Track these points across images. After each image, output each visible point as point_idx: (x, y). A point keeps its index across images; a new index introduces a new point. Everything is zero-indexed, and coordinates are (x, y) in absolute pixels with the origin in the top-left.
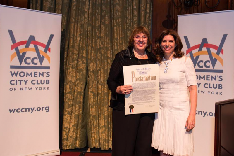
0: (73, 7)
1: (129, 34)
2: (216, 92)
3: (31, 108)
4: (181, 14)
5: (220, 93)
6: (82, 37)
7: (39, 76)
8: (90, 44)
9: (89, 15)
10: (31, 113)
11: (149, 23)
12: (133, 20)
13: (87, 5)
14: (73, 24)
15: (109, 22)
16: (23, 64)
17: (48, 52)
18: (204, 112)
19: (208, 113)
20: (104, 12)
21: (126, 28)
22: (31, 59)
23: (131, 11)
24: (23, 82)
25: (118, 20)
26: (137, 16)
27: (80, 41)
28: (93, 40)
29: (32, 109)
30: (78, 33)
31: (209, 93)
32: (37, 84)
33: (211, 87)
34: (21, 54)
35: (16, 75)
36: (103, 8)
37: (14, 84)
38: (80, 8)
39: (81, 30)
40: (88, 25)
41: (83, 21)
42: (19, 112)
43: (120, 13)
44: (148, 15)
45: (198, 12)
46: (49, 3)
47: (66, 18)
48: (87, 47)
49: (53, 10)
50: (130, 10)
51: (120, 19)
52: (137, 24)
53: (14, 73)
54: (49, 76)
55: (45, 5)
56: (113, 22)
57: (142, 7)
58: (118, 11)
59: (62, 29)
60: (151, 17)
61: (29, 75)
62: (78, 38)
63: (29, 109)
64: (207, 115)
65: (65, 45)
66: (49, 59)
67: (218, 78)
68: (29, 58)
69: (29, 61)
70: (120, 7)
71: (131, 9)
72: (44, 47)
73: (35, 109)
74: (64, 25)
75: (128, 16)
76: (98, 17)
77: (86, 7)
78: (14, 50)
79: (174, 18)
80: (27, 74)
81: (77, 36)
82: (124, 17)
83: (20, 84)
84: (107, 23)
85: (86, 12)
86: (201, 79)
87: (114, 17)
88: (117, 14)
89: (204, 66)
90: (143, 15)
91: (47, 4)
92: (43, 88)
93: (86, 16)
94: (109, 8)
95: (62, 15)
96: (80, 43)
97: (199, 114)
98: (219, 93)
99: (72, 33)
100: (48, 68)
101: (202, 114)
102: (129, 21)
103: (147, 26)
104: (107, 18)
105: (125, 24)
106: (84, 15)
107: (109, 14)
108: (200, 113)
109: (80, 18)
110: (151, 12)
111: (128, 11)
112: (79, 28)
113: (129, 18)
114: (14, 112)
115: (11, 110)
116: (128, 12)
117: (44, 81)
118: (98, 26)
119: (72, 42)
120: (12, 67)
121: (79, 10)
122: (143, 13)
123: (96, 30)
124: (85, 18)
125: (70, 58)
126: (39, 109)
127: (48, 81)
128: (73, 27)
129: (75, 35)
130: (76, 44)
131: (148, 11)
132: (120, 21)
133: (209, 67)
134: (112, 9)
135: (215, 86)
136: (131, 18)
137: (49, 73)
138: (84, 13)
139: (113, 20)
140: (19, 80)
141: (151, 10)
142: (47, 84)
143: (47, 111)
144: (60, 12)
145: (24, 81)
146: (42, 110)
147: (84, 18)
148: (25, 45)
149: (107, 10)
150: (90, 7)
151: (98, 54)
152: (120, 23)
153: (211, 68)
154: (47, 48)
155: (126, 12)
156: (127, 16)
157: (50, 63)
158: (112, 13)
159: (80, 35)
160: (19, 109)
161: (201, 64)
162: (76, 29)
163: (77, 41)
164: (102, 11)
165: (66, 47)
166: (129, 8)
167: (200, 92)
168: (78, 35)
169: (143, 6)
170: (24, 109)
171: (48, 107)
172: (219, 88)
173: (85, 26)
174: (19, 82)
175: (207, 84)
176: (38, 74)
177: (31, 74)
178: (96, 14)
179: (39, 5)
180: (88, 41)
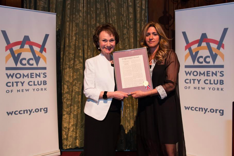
0: (68, 6)
1: (125, 32)
2: (217, 88)
3: (29, 110)
4: (178, 9)
5: (222, 89)
6: (77, 36)
7: (36, 77)
8: (86, 43)
9: (84, 13)
10: (30, 114)
11: (145, 20)
12: (129, 17)
13: (81, 4)
14: (68, 23)
15: (104, 20)
16: (19, 65)
17: (44, 52)
18: (204, 109)
19: (209, 110)
20: (99, 10)
21: (121, 26)
22: (27, 60)
23: (127, 8)
24: (20, 84)
25: (113, 18)
26: (132, 13)
27: (76, 40)
28: (89, 39)
29: (31, 110)
30: (74, 33)
31: (210, 89)
32: (34, 85)
33: (211, 83)
34: (16, 55)
35: (12, 77)
36: (98, 6)
37: (10, 86)
38: (74, 6)
39: (76, 29)
40: (83, 23)
41: (78, 20)
42: (18, 114)
43: (116, 10)
44: (143, 12)
45: (195, 6)
46: (42, 3)
47: (60, 17)
48: (83, 46)
49: (48, 9)
50: (125, 7)
51: (115, 17)
52: (133, 21)
53: (10, 75)
54: (46, 76)
55: (38, 4)
56: (108, 19)
57: (137, 3)
58: (114, 8)
59: (57, 29)
60: (146, 14)
61: (26, 77)
62: (73, 37)
63: (27, 110)
64: (208, 112)
65: (60, 45)
66: (45, 59)
67: (219, 74)
68: (25, 59)
69: (24, 62)
70: (115, 4)
71: (127, 6)
72: (39, 48)
73: (34, 110)
74: (59, 24)
75: (124, 13)
76: (93, 15)
77: (81, 6)
78: (8, 52)
79: (170, 13)
80: (24, 75)
81: (73, 36)
82: (119, 14)
83: (17, 86)
84: (103, 21)
85: (81, 10)
86: (201, 75)
87: (109, 14)
88: (113, 11)
89: (204, 62)
90: (138, 11)
91: (41, 4)
92: (40, 89)
93: (81, 14)
94: (104, 6)
95: (56, 13)
96: (76, 42)
97: (199, 111)
98: (220, 89)
99: (68, 33)
100: (45, 68)
101: (202, 111)
102: (125, 18)
103: (143, 22)
104: (102, 16)
105: (121, 22)
106: (79, 14)
107: (104, 12)
108: (201, 109)
109: (75, 16)
110: (147, 9)
111: (124, 7)
112: (75, 28)
113: (125, 15)
114: (12, 114)
115: (9, 113)
116: (123, 9)
117: (41, 81)
118: (94, 24)
119: (67, 42)
120: (7, 69)
121: (73, 9)
122: (138, 9)
123: (92, 29)
124: (80, 17)
125: (67, 58)
126: (37, 110)
127: (45, 82)
128: (68, 26)
129: (71, 34)
130: (71, 43)
131: (144, 8)
132: (115, 18)
133: (209, 62)
134: (107, 6)
135: (216, 82)
136: (127, 15)
137: (46, 73)
138: (79, 11)
139: (108, 18)
140: (15, 82)
141: (147, 6)
142: (44, 84)
143: (46, 112)
144: (54, 11)
145: (21, 82)
146: (41, 111)
147: (78, 16)
148: (19, 46)
149: (102, 8)
150: (85, 5)
151: (95, 53)
152: (116, 20)
153: (211, 63)
154: (43, 48)
155: (122, 10)
156: (122, 13)
157: (46, 63)
158: (107, 10)
159: (76, 34)
160: (17, 111)
161: (201, 60)
162: (71, 28)
163: (73, 40)
164: (97, 9)
165: (62, 47)
166: (124, 5)
167: (200, 88)
168: (74, 34)
169: (139, 3)
170: (22, 111)
171: (47, 108)
172: (220, 84)
173: (80, 25)
174: (16, 83)
175: (208, 80)
176: (35, 75)
177: (28, 75)
178: (91, 12)
179: (32, 4)
180: (84, 40)
